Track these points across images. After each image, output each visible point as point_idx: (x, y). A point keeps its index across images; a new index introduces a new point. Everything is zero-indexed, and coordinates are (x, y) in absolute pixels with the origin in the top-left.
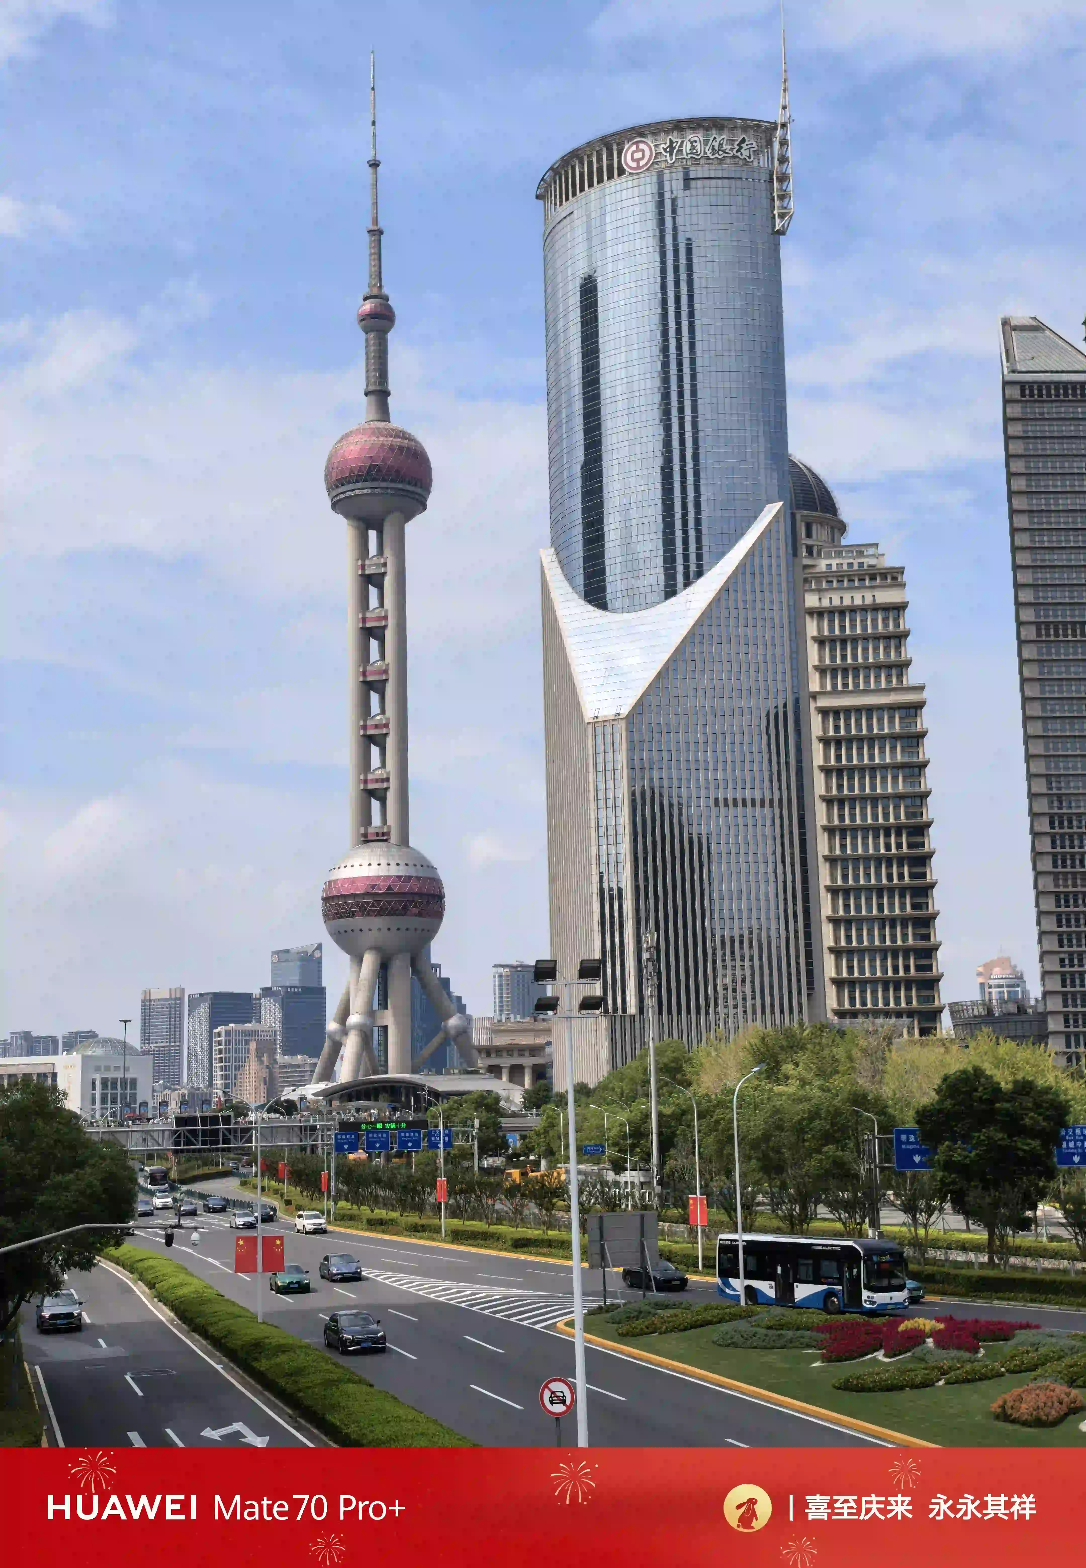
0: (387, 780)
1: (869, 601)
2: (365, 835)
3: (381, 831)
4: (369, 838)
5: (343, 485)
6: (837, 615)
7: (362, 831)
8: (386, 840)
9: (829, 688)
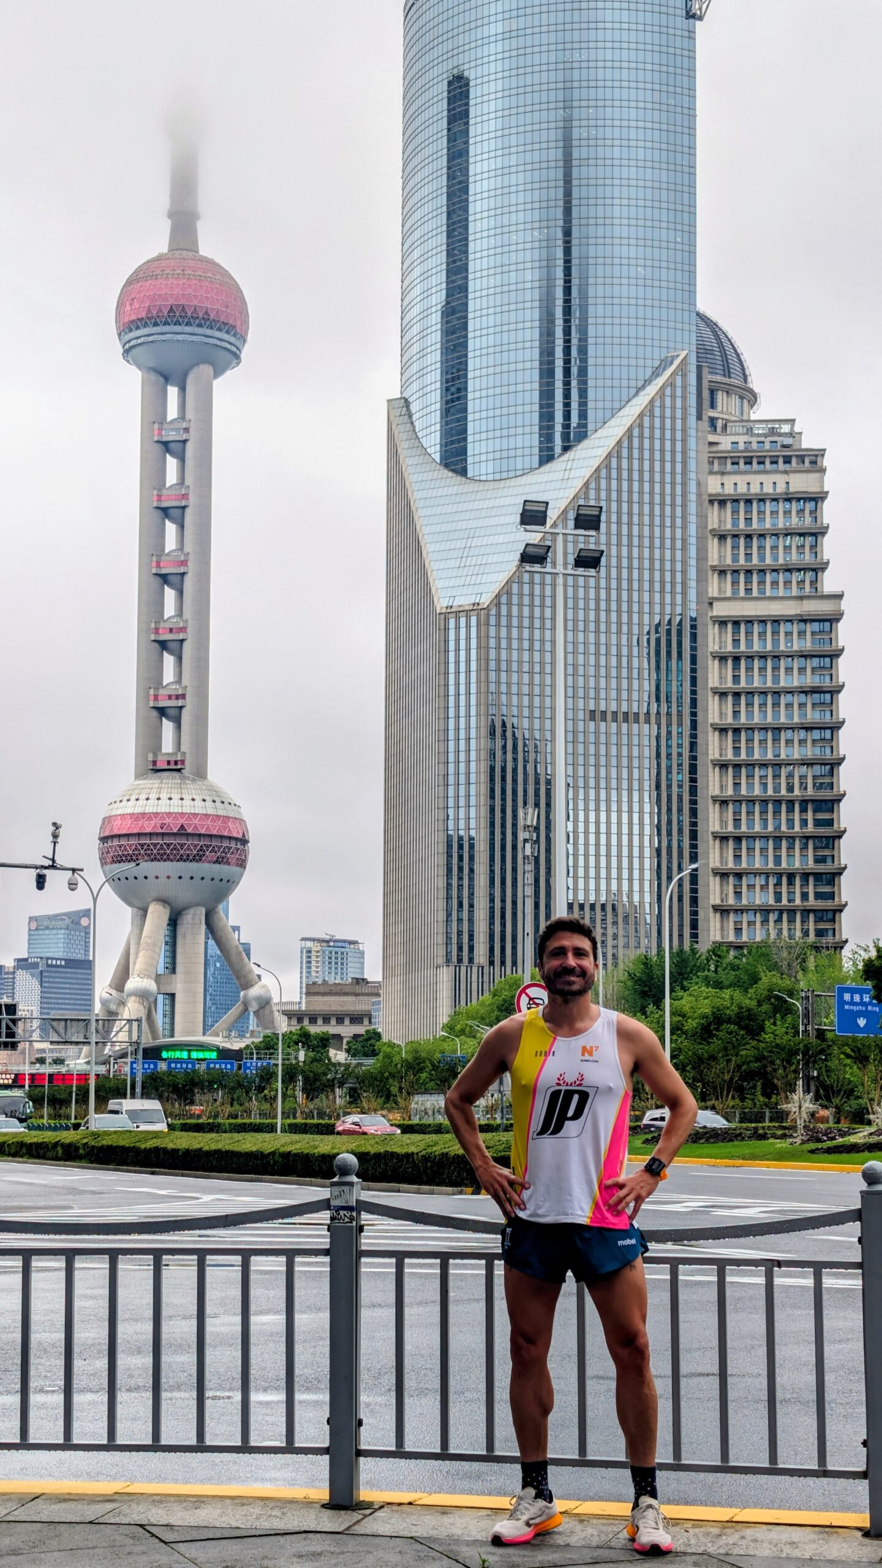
0: (183, 696)
1: (781, 489)
2: (154, 763)
3: (173, 759)
4: (159, 766)
5: (138, 328)
6: (742, 504)
7: (151, 757)
8: (179, 770)
9: (729, 594)
